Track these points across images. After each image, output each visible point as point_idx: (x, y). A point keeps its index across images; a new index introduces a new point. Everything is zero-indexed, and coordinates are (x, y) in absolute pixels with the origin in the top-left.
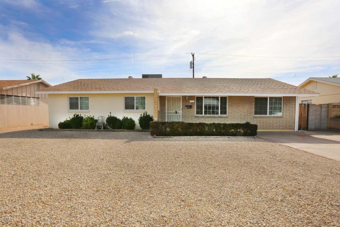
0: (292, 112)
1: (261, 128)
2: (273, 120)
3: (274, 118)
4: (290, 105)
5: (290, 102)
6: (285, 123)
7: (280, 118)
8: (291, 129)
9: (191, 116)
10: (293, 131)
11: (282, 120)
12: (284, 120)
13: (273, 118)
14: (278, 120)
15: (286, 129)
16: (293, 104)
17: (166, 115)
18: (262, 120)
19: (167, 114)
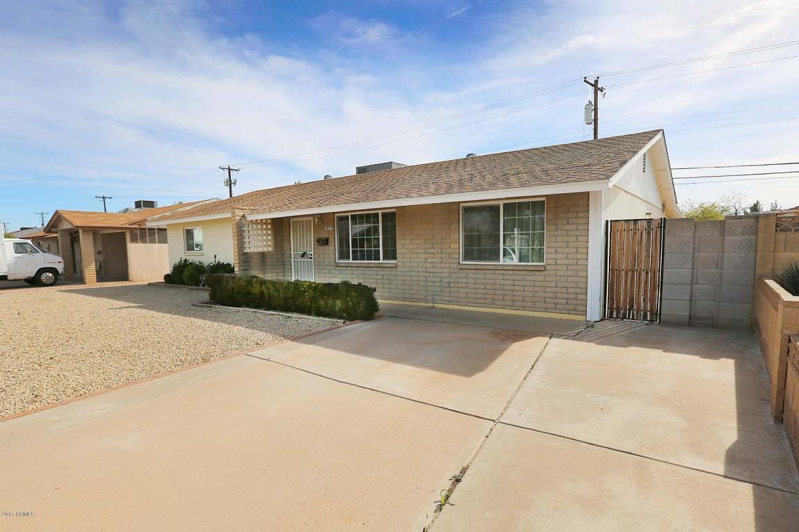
0: (577, 252)
1: (478, 301)
2: (512, 277)
3: (516, 273)
4: (568, 227)
5: (570, 215)
6: (554, 290)
7: (537, 273)
8: (575, 311)
9: (328, 264)
10: (582, 318)
11: (542, 278)
12: (548, 279)
13: (511, 273)
14: (531, 278)
15: (555, 308)
16: (579, 221)
17: (292, 260)
18: (480, 276)
19: (294, 258)
